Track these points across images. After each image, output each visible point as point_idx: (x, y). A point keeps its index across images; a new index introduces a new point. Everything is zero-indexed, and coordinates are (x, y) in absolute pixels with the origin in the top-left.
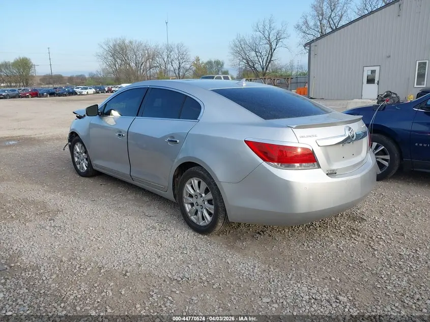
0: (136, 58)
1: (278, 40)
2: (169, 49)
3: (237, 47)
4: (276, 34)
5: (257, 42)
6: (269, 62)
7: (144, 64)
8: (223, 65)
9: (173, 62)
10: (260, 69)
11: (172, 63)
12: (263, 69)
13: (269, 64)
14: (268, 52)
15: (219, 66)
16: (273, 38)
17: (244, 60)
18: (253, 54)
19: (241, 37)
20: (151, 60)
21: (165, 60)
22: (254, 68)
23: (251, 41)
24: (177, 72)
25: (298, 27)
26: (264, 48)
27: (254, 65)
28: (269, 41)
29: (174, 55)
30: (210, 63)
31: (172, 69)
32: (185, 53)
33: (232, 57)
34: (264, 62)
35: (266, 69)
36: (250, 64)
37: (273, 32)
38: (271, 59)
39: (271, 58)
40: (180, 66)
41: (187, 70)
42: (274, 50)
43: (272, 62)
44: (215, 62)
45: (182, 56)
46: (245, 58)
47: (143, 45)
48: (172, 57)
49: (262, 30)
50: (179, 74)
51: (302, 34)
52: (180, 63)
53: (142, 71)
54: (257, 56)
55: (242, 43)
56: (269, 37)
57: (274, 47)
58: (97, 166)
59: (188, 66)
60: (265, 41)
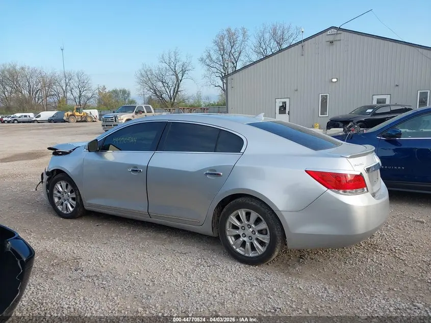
0: (29, 86)
1: (183, 72)
2: (68, 77)
3: (143, 77)
4: (181, 66)
5: (164, 73)
6: (177, 93)
7: (39, 92)
8: (129, 94)
9: (73, 90)
10: (167, 99)
11: (71, 92)
12: (171, 99)
13: (176, 95)
14: (175, 82)
15: (126, 95)
16: (178, 69)
17: (151, 90)
18: (160, 84)
19: (147, 67)
20: (47, 88)
21: (64, 88)
22: (161, 97)
23: (157, 72)
24: (77, 100)
25: (202, 60)
26: (170, 79)
27: (161, 95)
28: (175, 72)
29: (74, 83)
30: (115, 92)
31: (72, 97)
32: (86, 81)
33: (139, 86)
34: (172, 92)
35: (174, 99)
36: (158, 93)
37: (178, 64)
38: (177, 90)
39: (178, 88)
40: (80, 94)
41: (88, 99)
42: (181, 81)
43: (179, 92)
44: (120, 91)
45: (82, 85)
46: (152, 88)
47: (38, 71)
48: (72, 85)
49: (167, 62)
50: (80, 102)
51: (206, 68)
52: (80, 91)
53: (37, 99)
54: (164, 86)
55: (148, 73)
56: (175, 69)
57: (180, 78)
58: (90, 205)
59: (90, 95)
60: (171, 73)
